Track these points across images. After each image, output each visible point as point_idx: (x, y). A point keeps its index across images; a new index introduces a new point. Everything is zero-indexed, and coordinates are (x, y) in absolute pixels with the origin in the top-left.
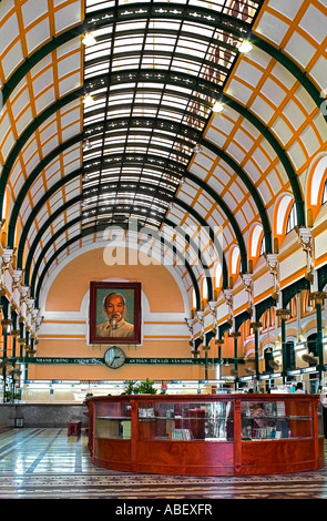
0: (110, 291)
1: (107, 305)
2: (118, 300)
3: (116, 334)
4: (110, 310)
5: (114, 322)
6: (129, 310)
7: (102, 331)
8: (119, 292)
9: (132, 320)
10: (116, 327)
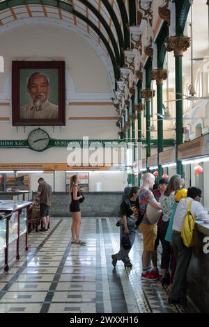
0: (33, 71)
1: (30, 85)
2: (42, 80)
3: (40, 115)
4: (34, 90)
5: (38, 103)
6: (53, 91)
7: (26, 112)
8: (42, 72)
9: (57, 101)
10: (40, 109)
